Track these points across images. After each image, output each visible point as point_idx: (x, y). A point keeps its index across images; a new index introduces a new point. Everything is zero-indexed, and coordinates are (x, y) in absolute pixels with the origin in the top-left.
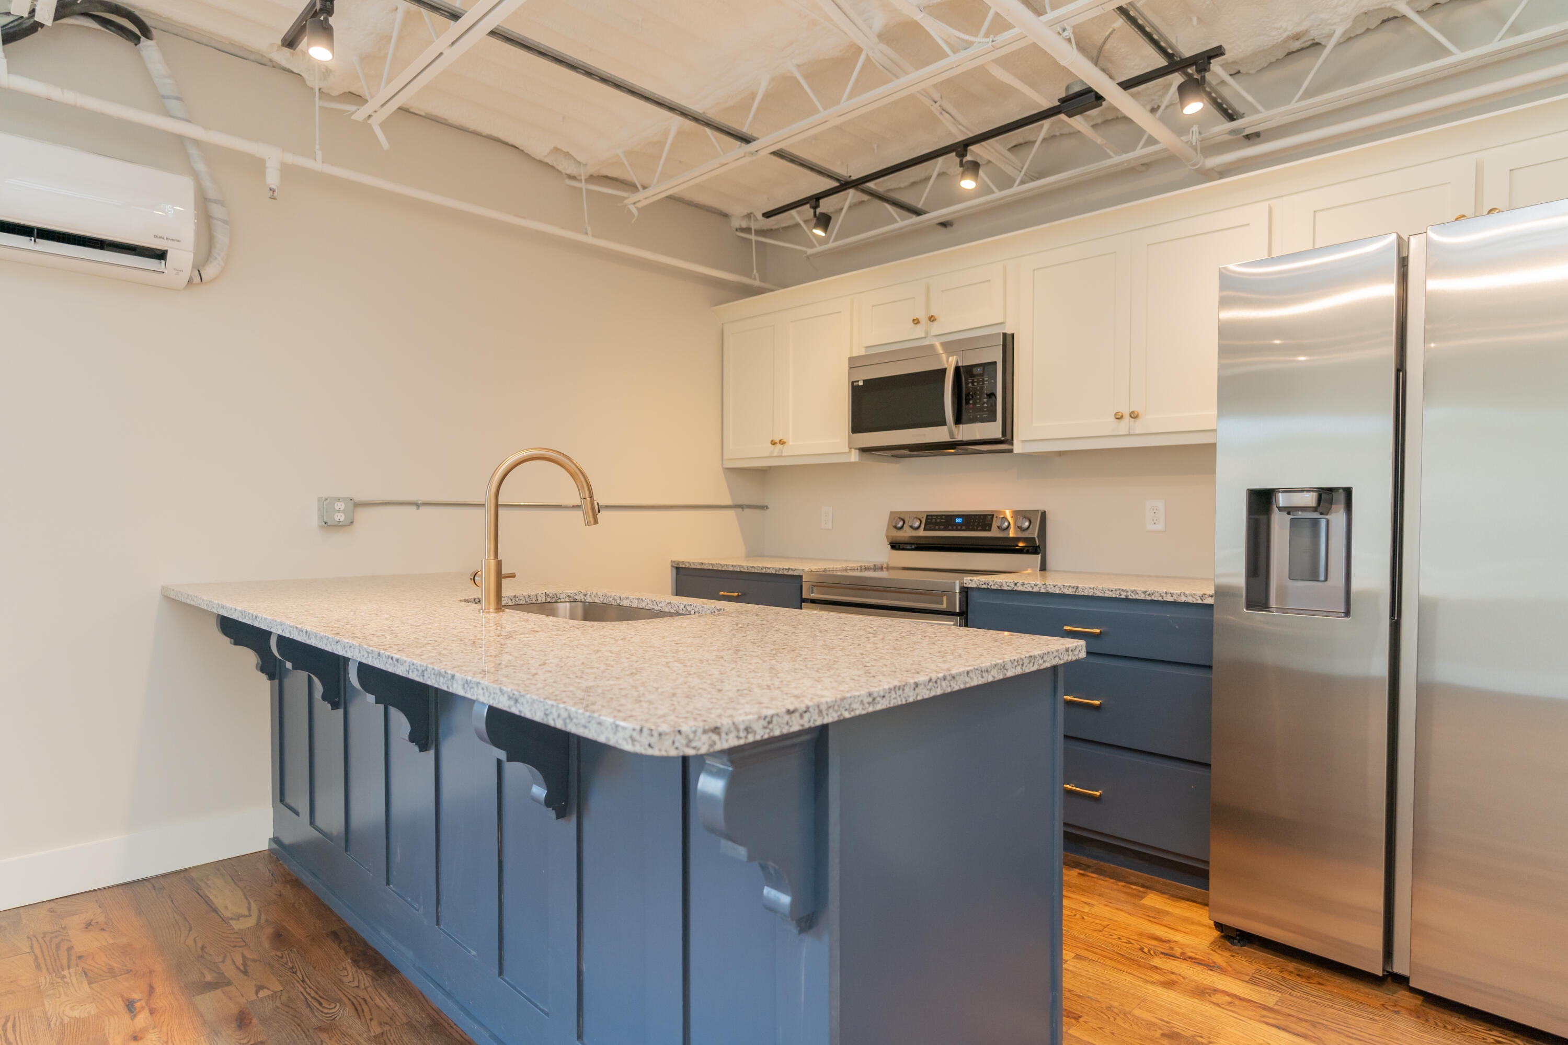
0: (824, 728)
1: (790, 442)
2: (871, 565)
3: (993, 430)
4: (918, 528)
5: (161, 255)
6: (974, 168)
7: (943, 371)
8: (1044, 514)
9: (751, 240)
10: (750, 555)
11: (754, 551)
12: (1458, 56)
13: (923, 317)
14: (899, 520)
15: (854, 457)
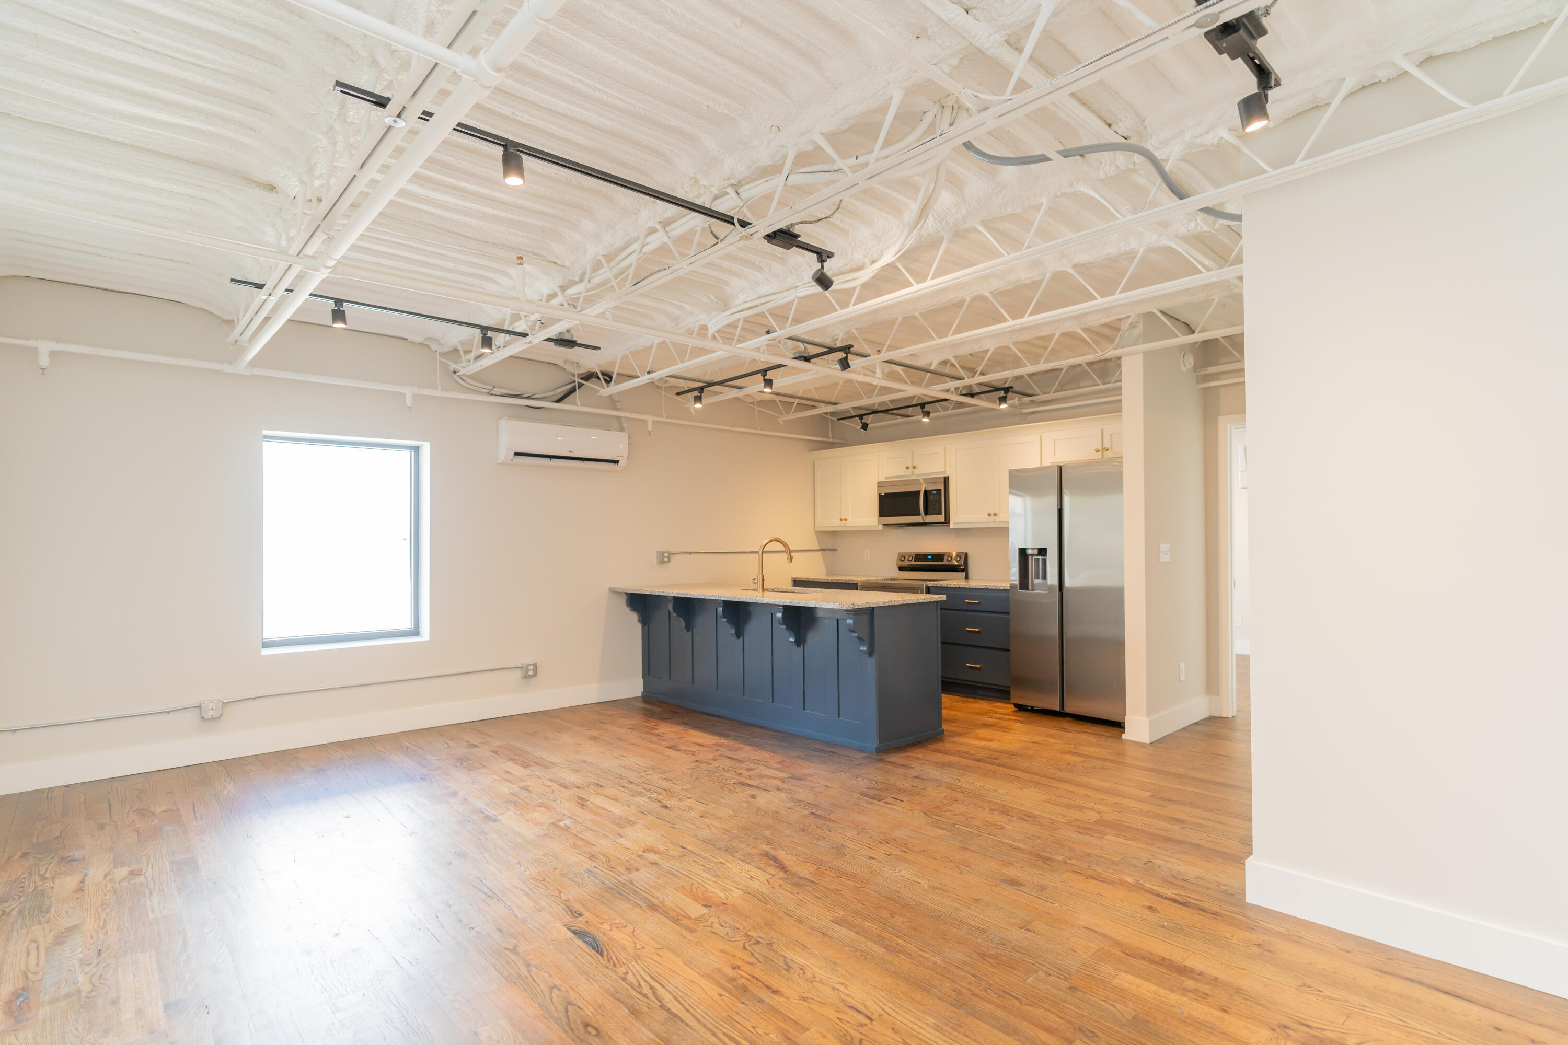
0: (874, 608)
1: (850, 520)
2: (889, 578)
3: (941, 518)
4: (911, 560)
5: (616, 462)
6: (927, 414)
7: (919, 492)
8: (966, 555)
9: (828, 418)
10: (828, 574)
11: (830, 571)
12: (1102, 387)
13: (911, 467)
14: (902, 557)
15: (880, 527)
